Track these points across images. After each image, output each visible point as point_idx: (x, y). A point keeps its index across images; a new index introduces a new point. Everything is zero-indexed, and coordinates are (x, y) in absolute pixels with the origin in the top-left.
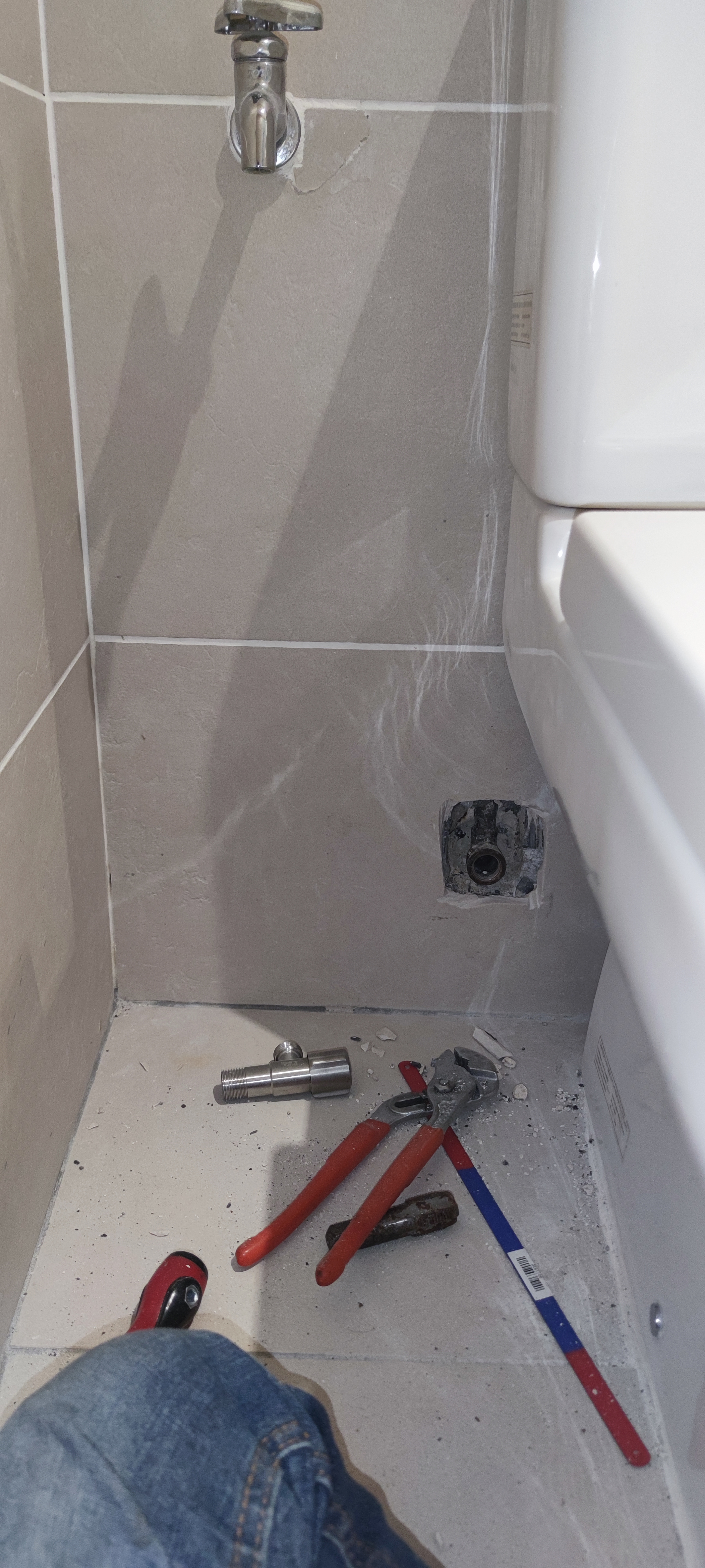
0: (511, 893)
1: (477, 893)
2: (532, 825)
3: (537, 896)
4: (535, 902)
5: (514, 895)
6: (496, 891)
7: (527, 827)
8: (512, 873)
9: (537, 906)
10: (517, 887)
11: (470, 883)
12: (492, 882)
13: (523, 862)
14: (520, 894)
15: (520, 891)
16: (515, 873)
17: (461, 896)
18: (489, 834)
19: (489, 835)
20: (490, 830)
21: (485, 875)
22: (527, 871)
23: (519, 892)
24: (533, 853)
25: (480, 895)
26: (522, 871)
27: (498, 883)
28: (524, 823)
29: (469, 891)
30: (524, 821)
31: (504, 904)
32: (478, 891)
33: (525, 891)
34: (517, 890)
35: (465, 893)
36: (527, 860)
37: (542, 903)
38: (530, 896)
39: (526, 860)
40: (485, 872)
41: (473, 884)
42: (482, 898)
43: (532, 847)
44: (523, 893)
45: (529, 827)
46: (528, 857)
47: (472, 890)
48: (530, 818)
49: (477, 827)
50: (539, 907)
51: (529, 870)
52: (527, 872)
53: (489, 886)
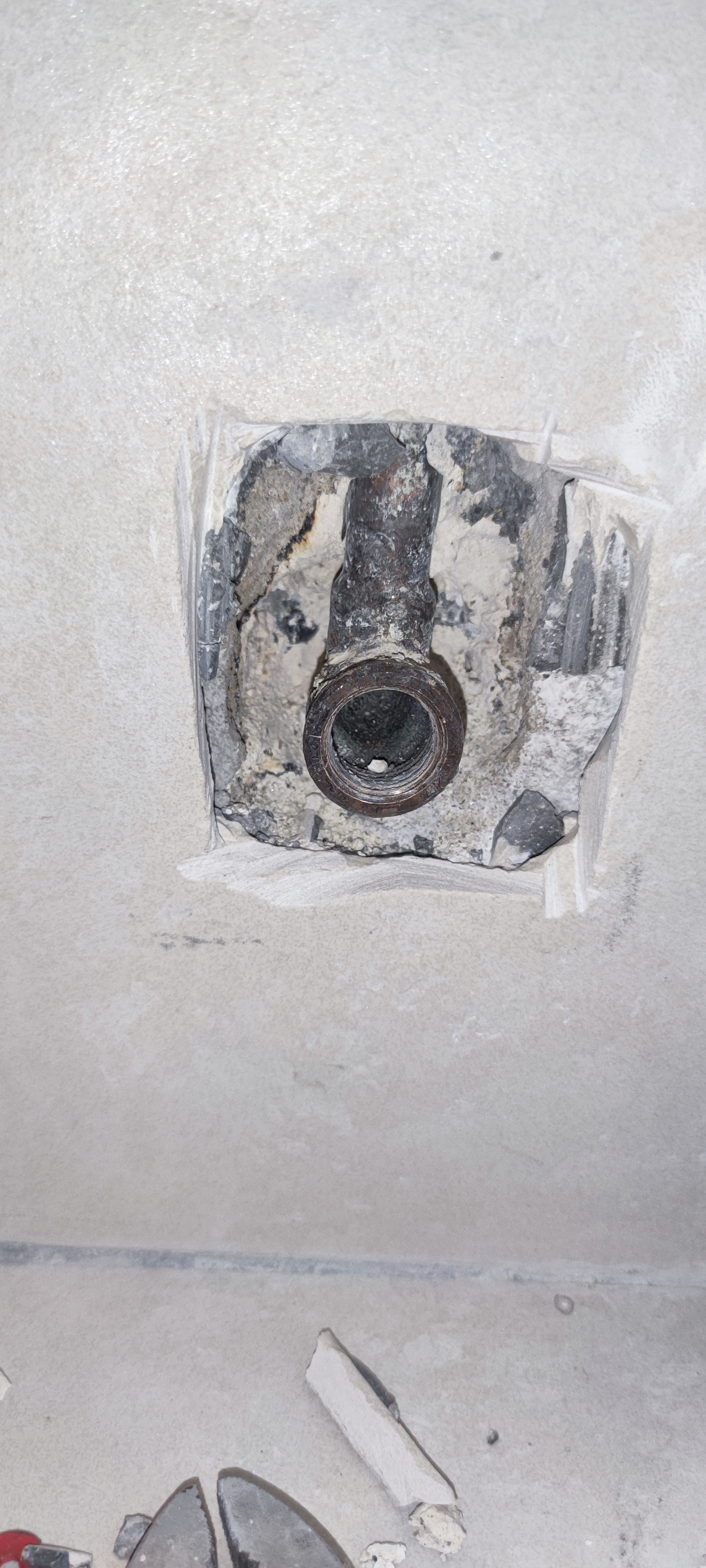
0: (473, 852)
1: (346, 844)
2: (584, 569)
3: (578, 868)
4: (565, 887)
5: (486, 858)
6: (418, 839)
7: (556, 578)
8: (480, 774)
9: (574, 904)
10: (499, 828)
11: (322, 807)
12: (406, 806)
13: (529, 728)
14: (512, 854)
15: (512, 843)
16: (494, 774)
17: (282, 855)
18: (401, 604)
19: (400, 611)
20: (403, 589)
21: (380, 777)
22: (541, 766)
23: (509, 847)
24: (569, 694)
25: (354, 853)
26: (521, 767)
27: (425, 810)
28: (546, 564)
29: (314, 838)
30: (546, 553)
31: (445, 893)
32: (351, 840)
33: (529, 846)
34: (501, 840)
35: (297, 847)
36: (546, 721)
37: (594, 894)
38: (546, 864)
39: (540, 721)
40: (377, 766)
41: (332, 812)
42: (362, 865)
43: (571, 670)
44: (522, 850)
45: (567, 580)
46: (550, 710)
47: (322, 834)
48: (575, 536)
49: (354, 574)
50: (582, 908)
51: (548, 762)
52: (539, 771)
53: (390, 821)
